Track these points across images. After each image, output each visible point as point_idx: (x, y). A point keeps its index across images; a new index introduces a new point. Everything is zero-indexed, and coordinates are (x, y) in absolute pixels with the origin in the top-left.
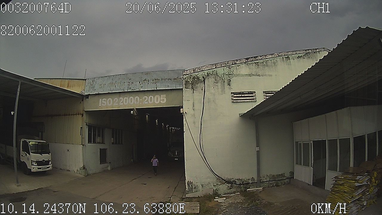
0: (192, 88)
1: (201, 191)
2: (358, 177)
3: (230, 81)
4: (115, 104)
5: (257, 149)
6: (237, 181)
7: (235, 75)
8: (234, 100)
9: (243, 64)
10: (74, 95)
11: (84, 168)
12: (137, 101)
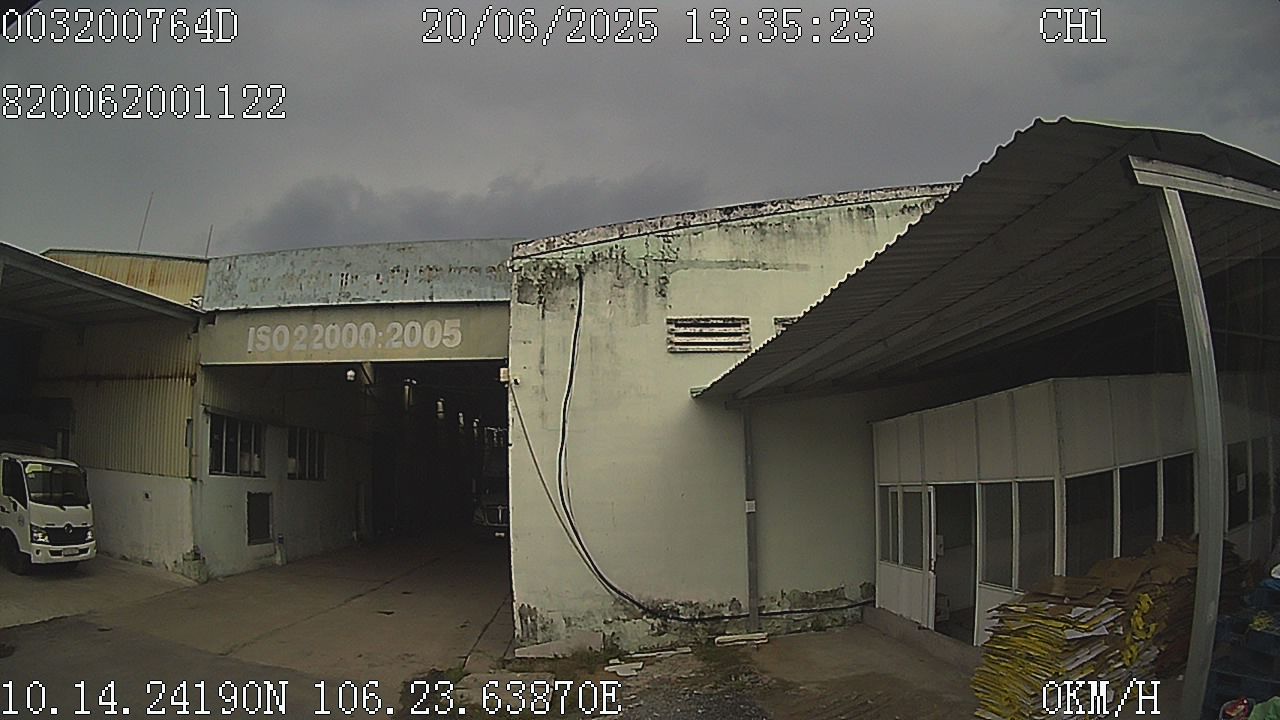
0: (540, 302)
1: (564, 638)
2: (1078, 611)
3: (665, 284)
4: (297, 346)
5: (750, 506)
6: (681, 608)
7: (682, 262)
8: (677, 344)
9: (714, 227)
10: (167, 312)
11: (196, 555)
12: (369, 338)
